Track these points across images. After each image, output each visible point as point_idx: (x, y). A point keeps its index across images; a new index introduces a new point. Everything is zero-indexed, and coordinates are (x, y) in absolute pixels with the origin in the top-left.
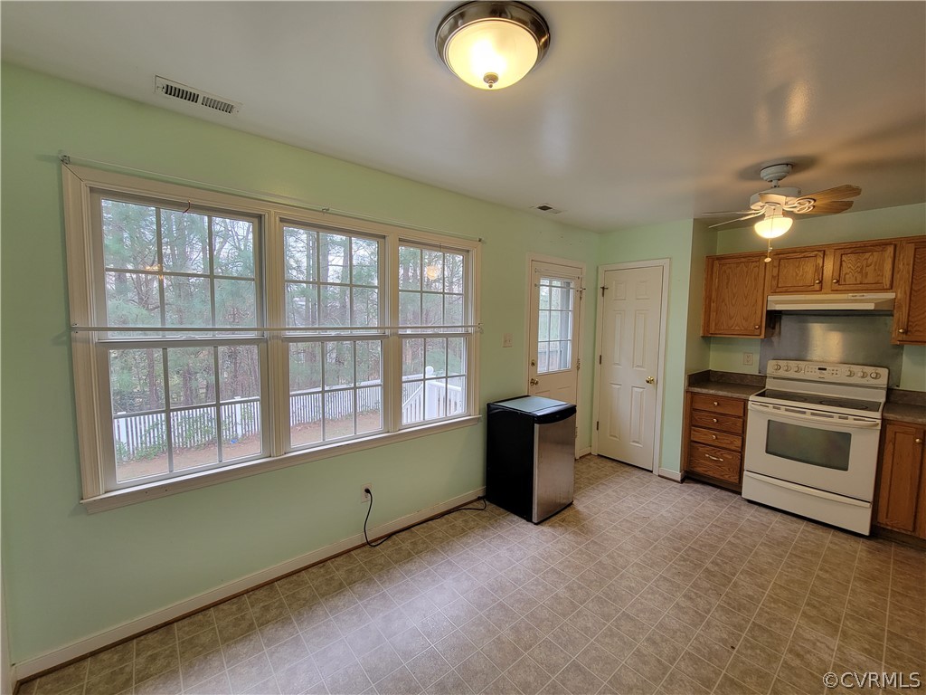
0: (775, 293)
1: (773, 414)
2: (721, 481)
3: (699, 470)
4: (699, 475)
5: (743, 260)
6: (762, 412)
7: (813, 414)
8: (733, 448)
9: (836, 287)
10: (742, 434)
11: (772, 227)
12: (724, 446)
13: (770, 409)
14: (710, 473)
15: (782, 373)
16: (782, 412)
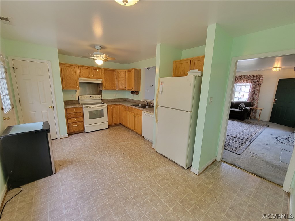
0: (80, 77)
1: (89, 109)
2: (79, 131)
3: (72, 131)
4: (72, 132)
5: (71, 66)
6: (87, 109)
7: (97, 107)
8: (81, 121)
9: (93, 77)
10: (83, 116)
11: (99, 62)
12: (79, 121)
13: (89, 108)
14: (76, 130)
15: (83, 99)
16: (91, 108)
